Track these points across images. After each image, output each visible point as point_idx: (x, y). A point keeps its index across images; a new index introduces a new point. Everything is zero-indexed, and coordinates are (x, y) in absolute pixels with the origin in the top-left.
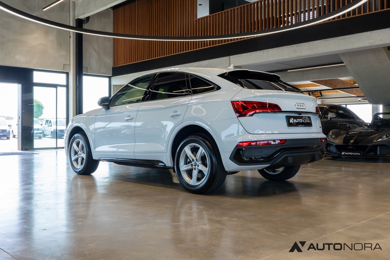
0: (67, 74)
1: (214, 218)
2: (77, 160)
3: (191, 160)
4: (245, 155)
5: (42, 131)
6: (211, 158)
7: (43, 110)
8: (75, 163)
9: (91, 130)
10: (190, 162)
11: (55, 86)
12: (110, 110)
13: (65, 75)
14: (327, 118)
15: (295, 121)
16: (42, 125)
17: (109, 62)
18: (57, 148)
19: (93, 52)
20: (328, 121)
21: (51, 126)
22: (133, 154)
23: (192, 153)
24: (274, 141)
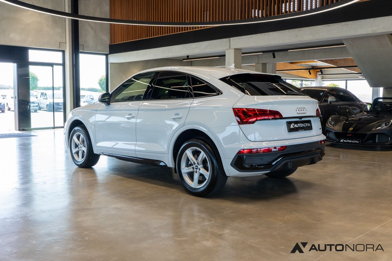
0: (63, 52)
1: (216, 231)
2: (77, 153)
3: (193, 163)
4: (246, 162)
5: (37, 104)
6: (212, 163)
7: (38, 82)
8: (75, 156)
9: (91, 122)
10: (191, 165)
11: (51, 65)
12: (111, 105)
13: (61, 54)
14: (327, 101)
15: (296, 126)
16: (37, 98)
17: (106, 39)
18: (54, 128)
19: (90, 30)
20: (328, 105)
21: (47, 99)
22: (134, 152)
23: (194, 156)
24: (275, 148)
